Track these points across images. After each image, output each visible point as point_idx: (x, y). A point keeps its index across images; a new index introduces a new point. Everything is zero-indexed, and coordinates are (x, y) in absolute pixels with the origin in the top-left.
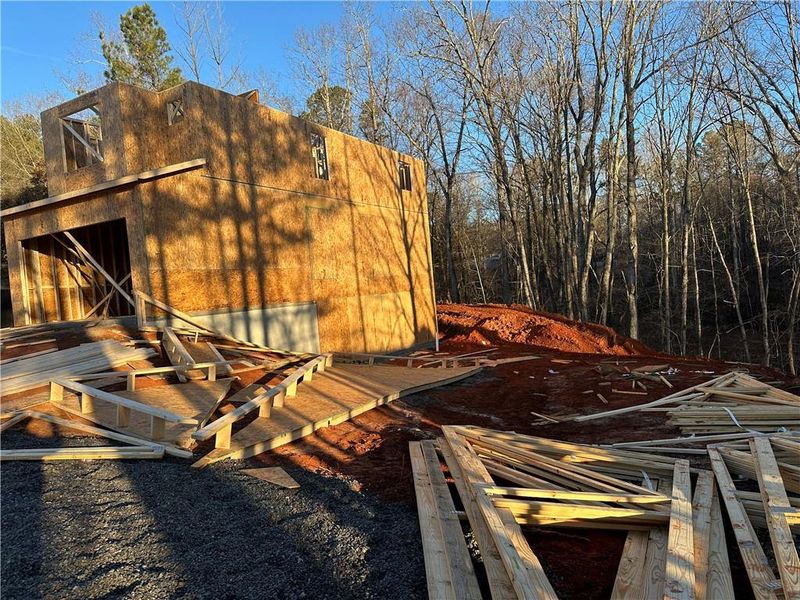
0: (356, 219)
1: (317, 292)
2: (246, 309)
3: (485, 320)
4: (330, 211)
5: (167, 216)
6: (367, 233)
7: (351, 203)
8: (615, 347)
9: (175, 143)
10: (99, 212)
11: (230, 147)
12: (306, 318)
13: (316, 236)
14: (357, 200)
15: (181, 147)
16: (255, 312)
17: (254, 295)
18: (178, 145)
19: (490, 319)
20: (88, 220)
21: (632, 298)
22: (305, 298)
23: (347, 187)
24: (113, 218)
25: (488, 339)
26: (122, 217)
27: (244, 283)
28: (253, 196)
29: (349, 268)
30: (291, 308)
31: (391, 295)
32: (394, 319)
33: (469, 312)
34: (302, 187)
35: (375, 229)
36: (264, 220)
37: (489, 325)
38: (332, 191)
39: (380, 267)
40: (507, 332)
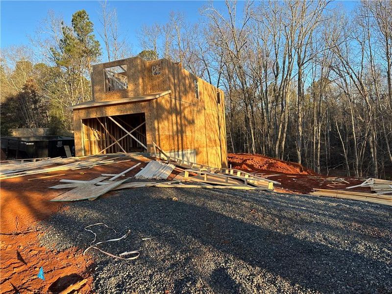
0: (206, 115)
1: (196, 146)
2: (178, 151)
3: (246, 160)
4: (199, 112)
5: (159, 112)
6: (209, 121)
7: (205, 109)
8: (304, 172)
9: (155, 82)
10: (130, 109)
11: (175, 85)
12: (193, 155)
13: (196, 122)
14: (206, 107)
15: (159, 85)
16: (180, 153)
17: (180, 146)
18: (157, 84)
19: (249, 160)
20: (123, 113)
21: (299, 152)
22: (193, 147)
23: (204, 102)
24: (139, 112)
25: (250, 168)
26: (143, 112)
27: (178, 140)
28: (180, 105)
29: (204, 135)
30: (189, 151)
31: (215, 148)
32: (216, 158)
33: (237, 156)
34: (192, 102)
35: (211, 120)
36: (183, 115)
37: (248, 162)
38: (200, 104)
39: (212, 136)
40: (258, 165)
